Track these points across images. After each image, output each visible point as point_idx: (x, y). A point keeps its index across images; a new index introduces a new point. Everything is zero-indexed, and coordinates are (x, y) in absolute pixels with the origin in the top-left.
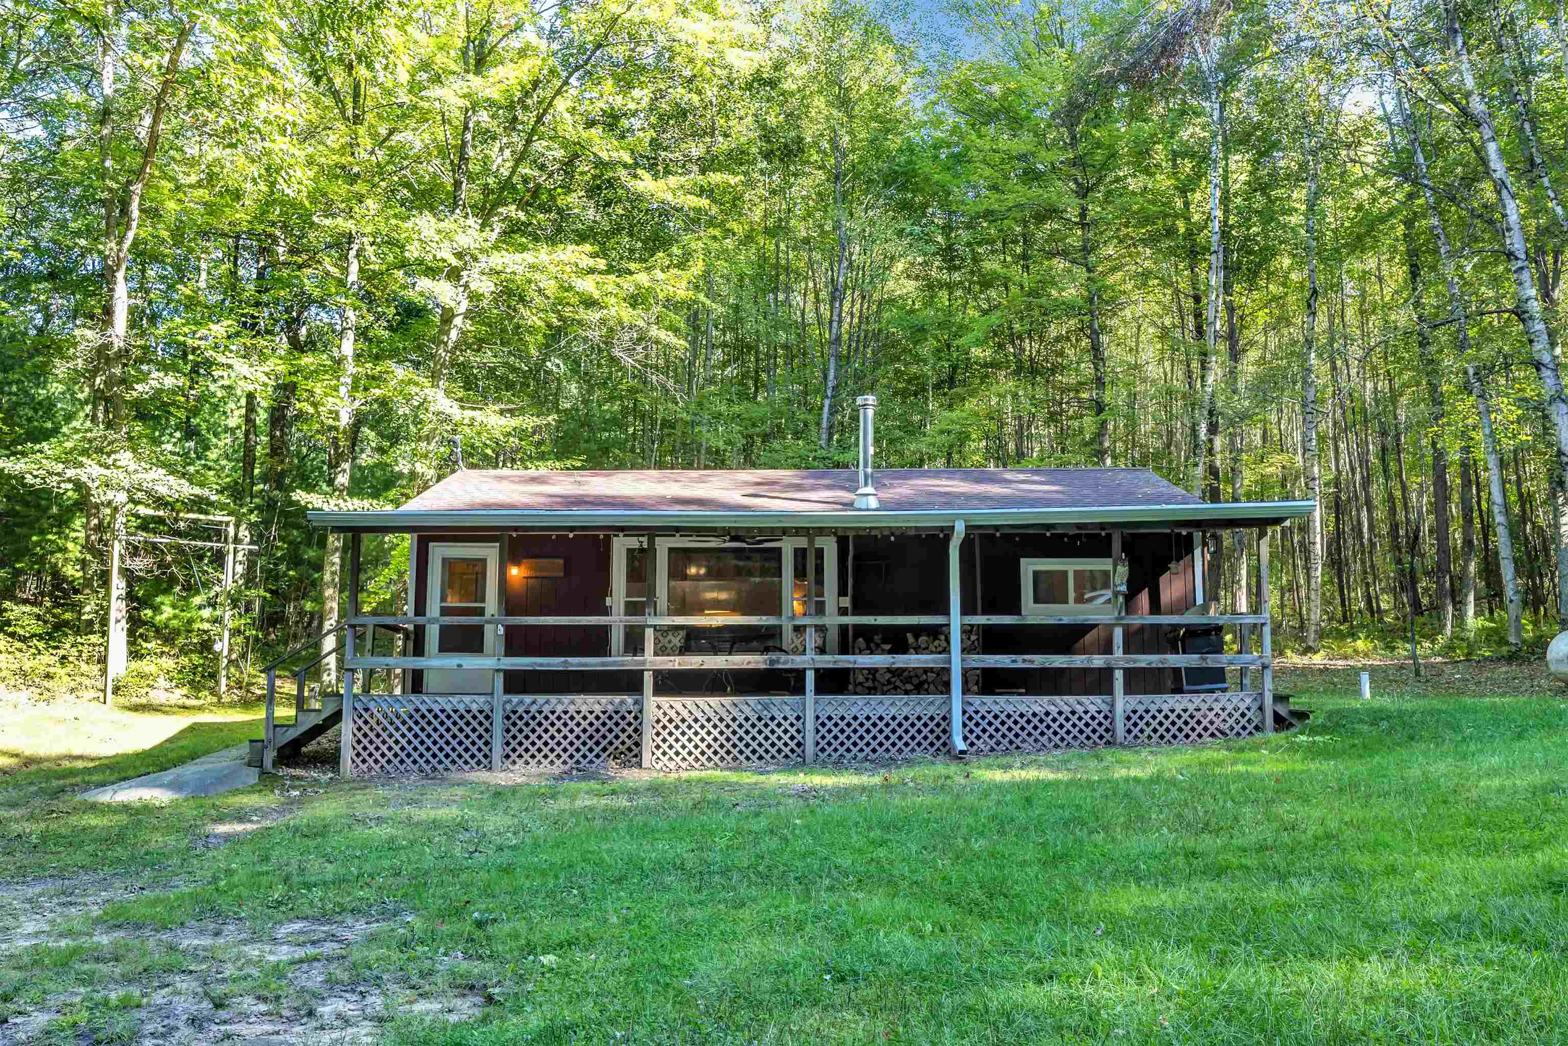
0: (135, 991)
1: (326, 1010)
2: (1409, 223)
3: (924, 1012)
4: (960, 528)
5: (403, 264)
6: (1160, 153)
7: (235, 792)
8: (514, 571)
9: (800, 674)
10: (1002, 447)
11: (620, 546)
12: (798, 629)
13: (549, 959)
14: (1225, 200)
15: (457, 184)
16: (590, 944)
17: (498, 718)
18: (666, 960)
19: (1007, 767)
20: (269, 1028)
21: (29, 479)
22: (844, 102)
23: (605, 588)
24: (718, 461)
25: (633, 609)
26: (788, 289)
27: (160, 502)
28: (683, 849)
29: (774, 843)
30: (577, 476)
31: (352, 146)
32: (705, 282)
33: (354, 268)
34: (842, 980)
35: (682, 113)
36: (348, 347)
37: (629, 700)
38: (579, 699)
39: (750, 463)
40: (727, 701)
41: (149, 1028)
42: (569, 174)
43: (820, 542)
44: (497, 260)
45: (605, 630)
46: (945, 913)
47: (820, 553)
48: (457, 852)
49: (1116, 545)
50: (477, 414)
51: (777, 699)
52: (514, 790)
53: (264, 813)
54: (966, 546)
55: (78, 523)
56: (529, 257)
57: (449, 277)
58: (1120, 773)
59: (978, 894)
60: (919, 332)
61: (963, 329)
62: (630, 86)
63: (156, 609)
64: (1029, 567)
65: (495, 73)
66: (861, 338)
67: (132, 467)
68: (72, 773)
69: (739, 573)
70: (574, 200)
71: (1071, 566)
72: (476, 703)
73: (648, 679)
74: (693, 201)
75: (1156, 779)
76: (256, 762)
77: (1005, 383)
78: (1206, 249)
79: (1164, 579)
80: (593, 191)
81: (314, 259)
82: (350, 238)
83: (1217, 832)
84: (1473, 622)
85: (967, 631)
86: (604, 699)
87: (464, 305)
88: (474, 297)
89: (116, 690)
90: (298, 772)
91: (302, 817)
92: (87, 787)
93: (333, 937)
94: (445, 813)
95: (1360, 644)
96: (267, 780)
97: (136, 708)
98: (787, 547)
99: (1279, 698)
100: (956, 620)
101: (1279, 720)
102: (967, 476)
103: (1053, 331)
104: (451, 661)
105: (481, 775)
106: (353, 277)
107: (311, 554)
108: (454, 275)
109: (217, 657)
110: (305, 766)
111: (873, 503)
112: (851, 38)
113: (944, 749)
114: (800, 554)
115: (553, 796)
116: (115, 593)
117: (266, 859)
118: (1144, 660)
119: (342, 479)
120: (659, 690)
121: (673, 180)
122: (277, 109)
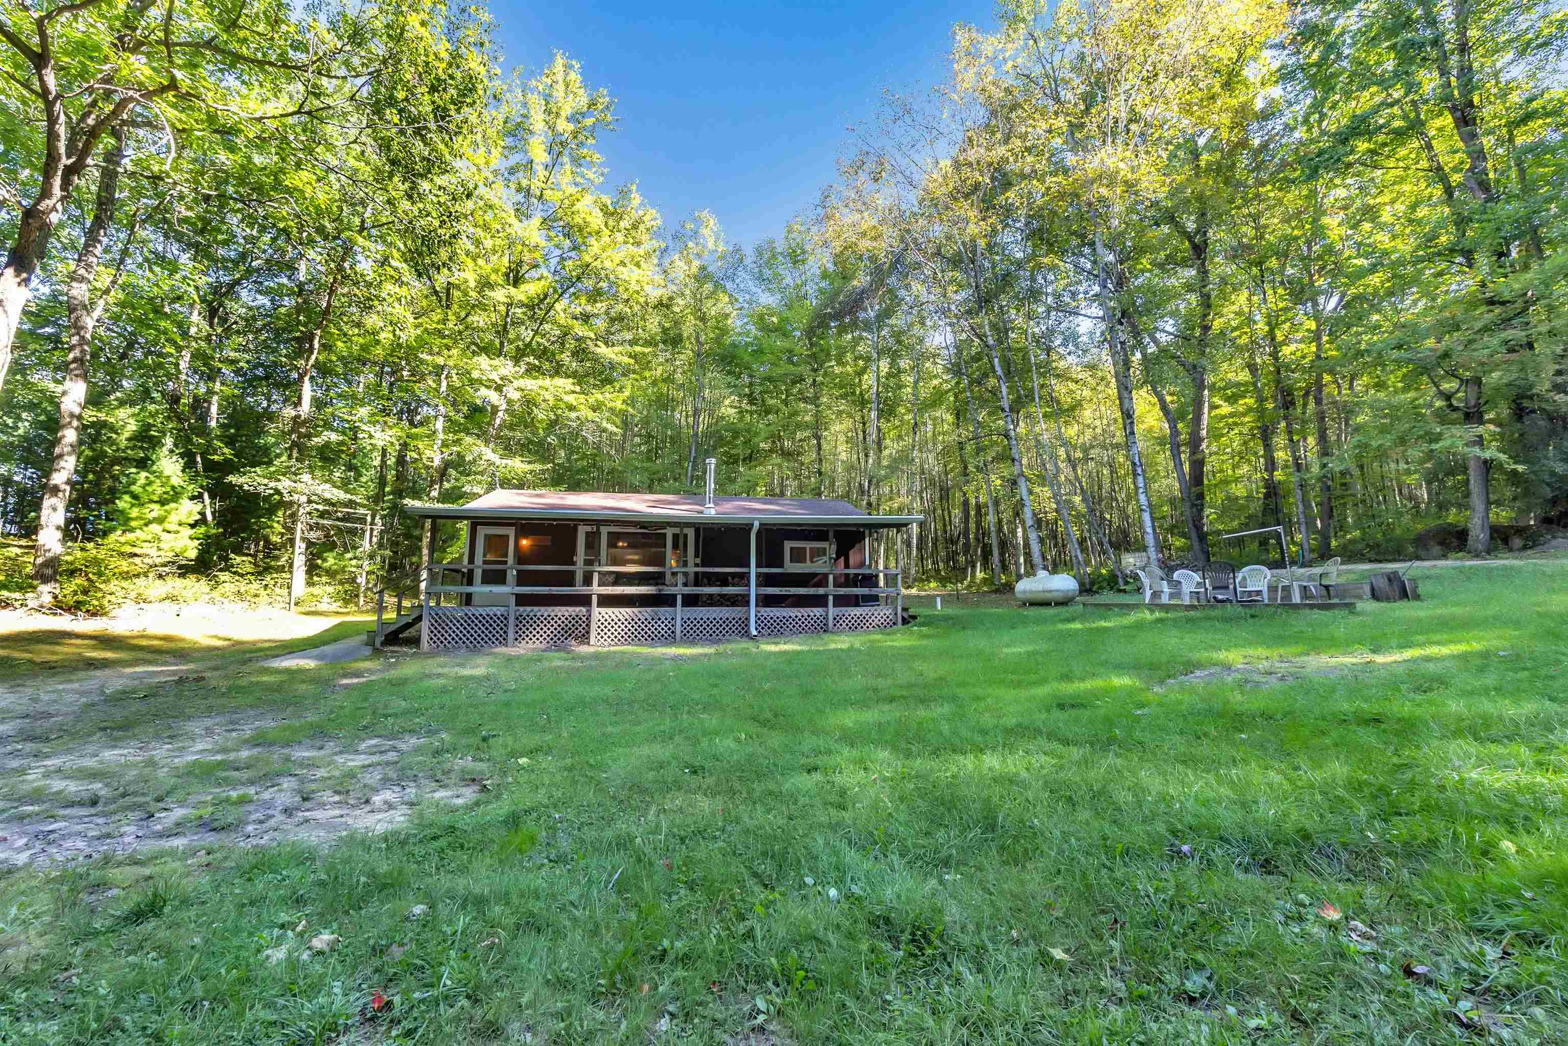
0: (252, 790)
1: (377, 799)
2: (956, 396)
3: (744, 795)
4: (756, 524)
5: (472, 382)
6: (849, 357)
7: (356, 661)
8: (524, 542)
9: (674, 597)
10: (772, 490)
11: (582, 531)
12: (674, 574)
13: (523, 761)
14: (878, 380)
15: (502, 343)
16: (549, 751)
17: (512, 620)
18: (592, 761)
19: (776, 643)
20: (337, 812)
21: (246, 487)
22: (703, 319)
23: (573, 551)
24: (635, 490)
25: (588, 563)
26: (673, 410)
27: (327, 502)
28: (608, 691)
29: (658, 686)
30: (561, 495)
31: (444, 321)
32: (631, 401)
33: (444, 384)
34: (695, 772)
35: (621, 318)
36: (440, 424)
37: (584, 610)
38: (557, 609)
39: (651, 490)
40: (635, 610)
41: (253, 817)
42: (563, 344)
43: (686, 531)
44: (521, 383)
45: (573, 573)
46: (753, 728)
47: (686, 536)
48: (480, 693)
49: (831, 534)
50: (509, 462)
51: (662, 609)
52: (518, 657)
53: (370, 671)
54: (759, 533)
55: (280, 513)
56: (540, 382)
57: (496, 389)
58: (833, 646)
59: (769, 715)
60: (736, 434)
61: (757, 434)
62: (595, 301)
63: (324, 560)
64: (788, 545)
65: (523, 287)
66: (707, 435)
67: (310, 482)
68: (261, 650)
69: (644, 546)
70: (566, 357)
71: (808, 545)
72: (499, 611)
73: (595, 599)
74: (626, 360)
75: (851, 649)
76: (370, 643)
77: (776, 459)
78: (868, 402)
79: (851, 553)
80: (575, 354)
81: (423, 378)
82: (443, 368)
83: (886, 676)
84: (980, 575)
85: (758, 575)
86: (570, 609)
87: (504, 407)
88: (509, 402)
89: (296, 604)
90: (396, 648)
91: (394, 673)
92: (267, 657)
93: (394, 748)
94: (480, 671)
95: (933, 585)
96: (377, 653)
97: (307, 613)
98: (669, 532)
99: (905, 609)
100: (753, 570)
101: (903, 619)
102: (759, 500)
103: (799, 435)
104: (487, 589)
105: (502, 650)
106: (444, 388)
107: (417, 532)
108: (499, 389)
109: (359, 585)
110: (400, 645)
111: (713, 512)
112: (708, 287)
113: (746, 634)
114: (676, 537)
115: (540, 661)
116: (297, 551)
117: (366, 699)
118: (843, 591)
119: (435, 494)
120: (600, 605)
121: (617, 349)
122: (397, 289)
